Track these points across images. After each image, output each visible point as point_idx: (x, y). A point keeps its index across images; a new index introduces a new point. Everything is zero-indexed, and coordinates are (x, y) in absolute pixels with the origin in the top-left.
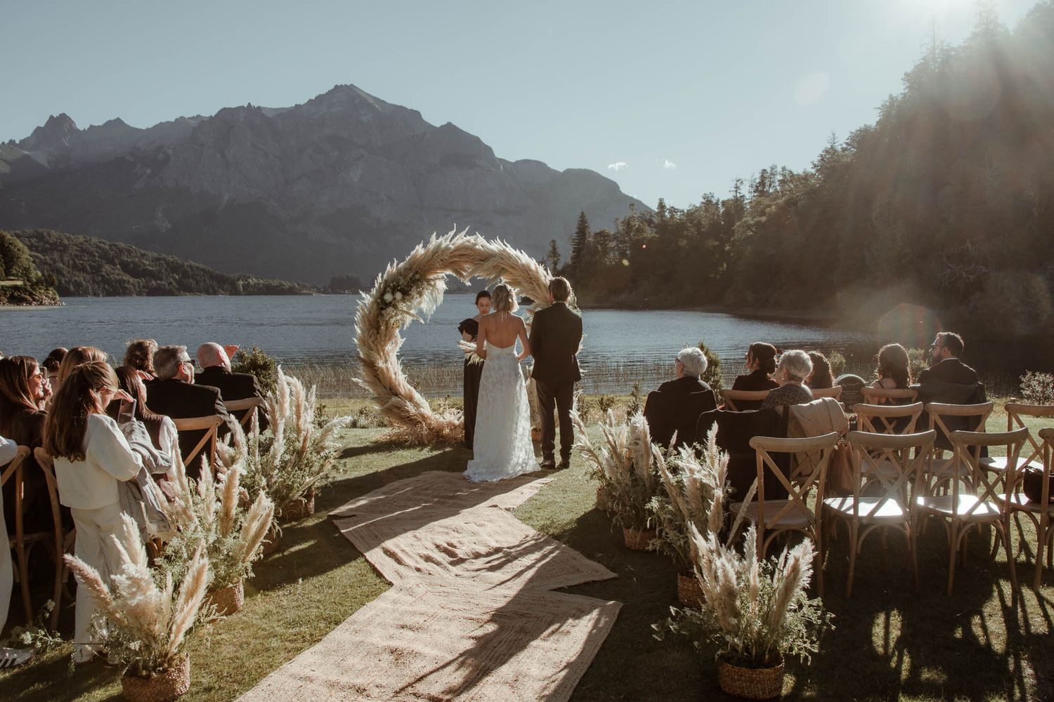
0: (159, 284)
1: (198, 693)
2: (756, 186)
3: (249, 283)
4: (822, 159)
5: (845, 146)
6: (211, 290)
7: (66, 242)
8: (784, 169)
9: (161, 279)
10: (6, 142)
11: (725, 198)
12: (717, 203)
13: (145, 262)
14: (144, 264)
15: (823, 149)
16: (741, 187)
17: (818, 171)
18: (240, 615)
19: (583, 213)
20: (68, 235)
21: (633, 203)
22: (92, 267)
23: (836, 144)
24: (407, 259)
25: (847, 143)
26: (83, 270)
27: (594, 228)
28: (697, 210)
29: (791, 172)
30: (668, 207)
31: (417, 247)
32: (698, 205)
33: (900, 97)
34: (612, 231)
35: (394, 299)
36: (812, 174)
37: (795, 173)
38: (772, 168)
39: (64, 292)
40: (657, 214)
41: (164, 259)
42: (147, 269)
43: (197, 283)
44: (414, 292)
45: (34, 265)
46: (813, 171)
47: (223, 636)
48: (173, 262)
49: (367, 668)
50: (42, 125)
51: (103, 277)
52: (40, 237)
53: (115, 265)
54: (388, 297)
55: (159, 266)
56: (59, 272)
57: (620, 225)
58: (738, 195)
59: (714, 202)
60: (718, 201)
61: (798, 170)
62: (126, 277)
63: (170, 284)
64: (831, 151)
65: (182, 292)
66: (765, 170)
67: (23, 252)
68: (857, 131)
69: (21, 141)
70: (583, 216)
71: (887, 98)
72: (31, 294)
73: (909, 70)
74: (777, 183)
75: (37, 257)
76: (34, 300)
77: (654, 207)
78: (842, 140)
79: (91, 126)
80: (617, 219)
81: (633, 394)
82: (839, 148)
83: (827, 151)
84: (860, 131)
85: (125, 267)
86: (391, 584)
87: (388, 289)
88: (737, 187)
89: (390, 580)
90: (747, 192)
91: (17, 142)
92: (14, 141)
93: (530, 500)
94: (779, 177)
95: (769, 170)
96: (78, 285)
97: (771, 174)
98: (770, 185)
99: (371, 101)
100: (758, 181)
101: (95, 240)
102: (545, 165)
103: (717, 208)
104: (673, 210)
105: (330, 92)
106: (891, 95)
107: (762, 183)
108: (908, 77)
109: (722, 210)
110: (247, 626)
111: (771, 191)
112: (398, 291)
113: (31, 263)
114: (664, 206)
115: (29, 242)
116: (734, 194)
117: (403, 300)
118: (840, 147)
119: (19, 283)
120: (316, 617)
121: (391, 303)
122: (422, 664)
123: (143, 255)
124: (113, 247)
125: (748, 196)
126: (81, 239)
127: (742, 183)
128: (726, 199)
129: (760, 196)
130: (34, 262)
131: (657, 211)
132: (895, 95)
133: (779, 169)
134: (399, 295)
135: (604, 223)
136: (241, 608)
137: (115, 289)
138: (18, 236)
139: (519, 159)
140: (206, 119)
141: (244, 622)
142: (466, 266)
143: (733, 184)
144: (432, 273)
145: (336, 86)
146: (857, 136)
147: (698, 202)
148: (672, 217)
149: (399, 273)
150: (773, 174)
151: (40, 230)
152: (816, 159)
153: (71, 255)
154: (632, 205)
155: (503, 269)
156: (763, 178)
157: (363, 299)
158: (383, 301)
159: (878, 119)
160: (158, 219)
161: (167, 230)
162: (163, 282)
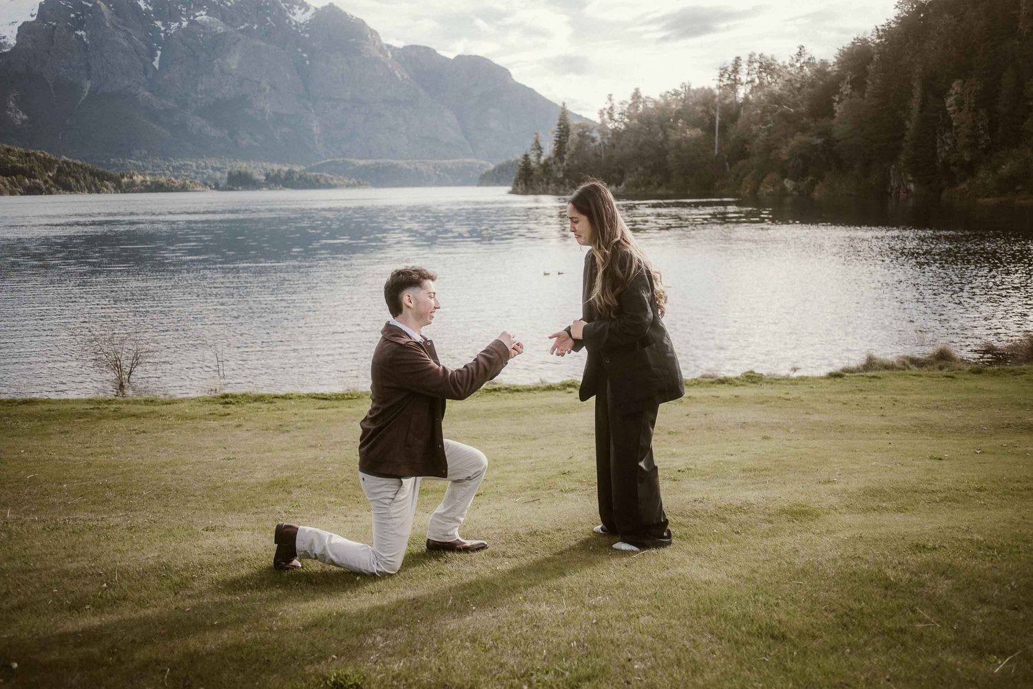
0: (33, 183)
3: (134, 180)
6: (93, 189)
9: (35, 177)
13: (12, 158)
14: (11, 160)
40: (633, 104)
41: (34, 154)
42: (16, 166)
48: (45, 158)
55: (30, 162)
63: (45, 182)
65: (61, 191)
74: (754, 72)
94: (757, 65)
98: (748, 73)
100: (731, 69)
107: (735, 71)
111: (749, 79)
148: (645, 107)
156: (736, 65)
160: (11, 110)
161: (23, 122)
162: (37, 181)
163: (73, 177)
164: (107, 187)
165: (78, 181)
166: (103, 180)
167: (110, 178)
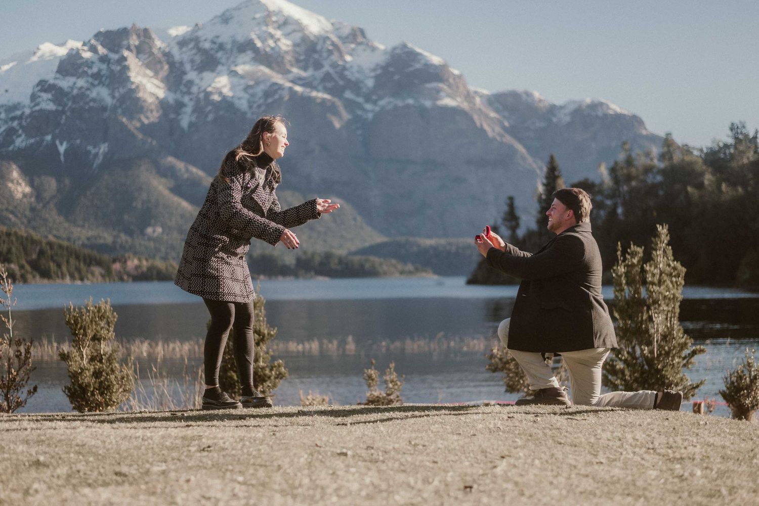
48: (27, 237)
65: (37, 278)
160: (12, 181)
161: (25, 195)
162: (12, 266)
163: (54, 261)
164: (93, 274)
165: (59, 266)
166: (89, 265)
167: (99, 263)
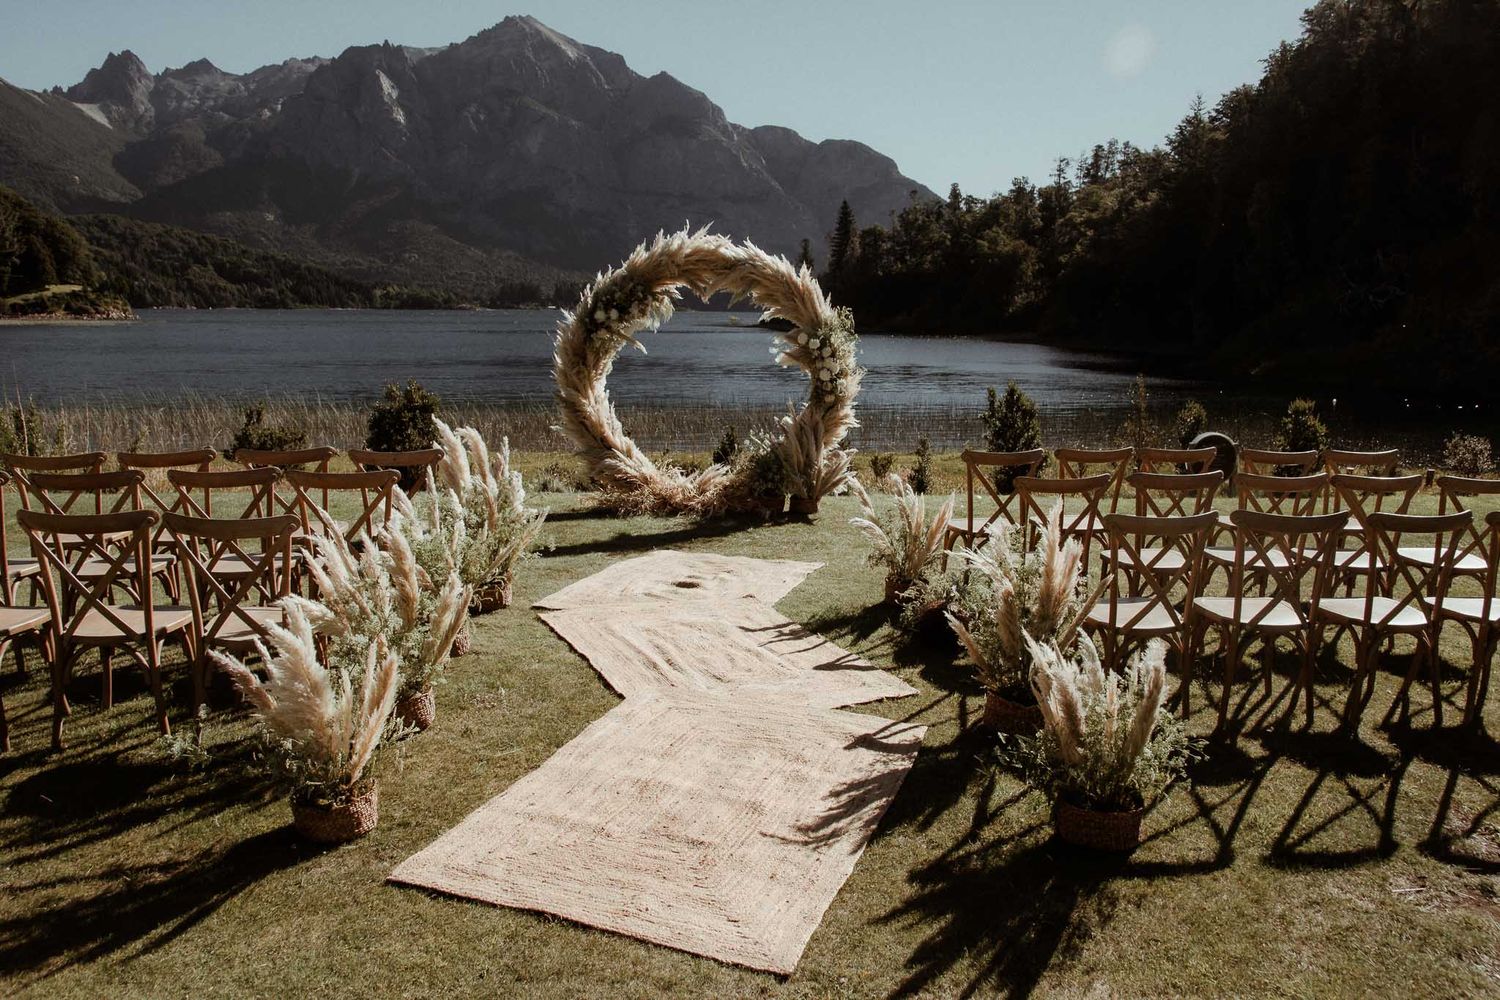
0: (267, 293)
1: (390, 829)
2: (1087, 169)
3: (388, 292)
4: (1181, 133)
5: (1214, 114)
6: (336, 300)
7: (138, 232)
8: (1127, 145)
9: (269, 286)
10: (50, 89)
11: (1044, 184)
12: (1032, 192)
13: (247, 261)
14: (245, 264)
15: (1184, 118)
16: (1067, 170)
17: (1174, 149)
18: (431, 733)
19: (845, 202)
20: (140, 223)
21: (915, 190)
22: (174, 269)
23: (1202, 112)
24: (625, 265)
25: (1217, 111)
26: (164, 272)
27: (861, 223)
28: (1005, 199)
29: (1137, 150)
30: (964, 196)
31: (638, 248)
32: (1006, 193)
33: (1296, 45)
34: (886, 229)
35: (609, 318)
36: (1166, 154)
37: (1143, 151)
38: (1111, 144)
39: (137, 302)
40: (949, 205)
41: (273, 258)
42: (250, 272)
43: (319, 292)
44: (634, 310)
45: (96, 264)
46: (1168, 149)
47: (414, 759)
48: (285, 262)
49: (602, 803)
50: (99, 66)
51: (189, 281)
52: (103, 226)
53: (205, 265)
54: (600, 315)
55: (267, 267)
56: (129, 273)
57: (896, 219)
58: (1062, 181)
59: (1029, 189)
60: (1034, 187)
61: (1146, 147)
62: (222, 283)
63: (281, 292)
64: (1194, 122)
65: (297, 303)
66: (1100, 147)
67: (80, 245)
68: (1233, 92)
69: (70, 89)
70: (845, 206)
71: (1277, 46)
72: (93, 303)
73: (1311, 7)
74: (1116, 166)
75: (100, 253)
76: (98, 312)
77: (945, 195)
78: (1211, 106)
79: (167, 69)
80: (893, 212)
81: (918, 453)
82: (1206, 118)
83: (1189, 122)
84: (1237, 93)
85: (220, 269)
86: (621, 697)
87: (600, 304)
88: (1061, 170)
89: (620, 691)
90: (1074, 178)
91: (65, 90)
92: (60, 89)
93: (794, 591)
94: (1120, 157)
95: (1106, 147)
96: (155, 291)
97: (1109, 152)
98: (1107, 167)
99: (555, 39)
100: (1090, 161)
101: (177, 231)
102: (795, 134)
103: (1032, 200)
104: (970, 200)
105: (498, 26)
106: (1283, 42)
107: (1096, 165)
108: (1311, 16)
109: (1038, 202)
110: (441, 746)
111: (1108, 175)
112: (614, 307)
113: (92, 262)
114: (959, 194)
115: (88, 231)
116: (1056, 179)
117: (621, 320)
118: (1207, 116)
119: (77, 288)
120: (531, 737)
121: (603, 323)
122: (673, 800)
123: (244, 252)
124: (203, 241)
125: (1075, 182)
126: (159, 228)
127: (1068, 163)
128: (1044, 186)
129: (1092, 183)
130: (95, 260)
131: (948, 201)
132: (1288, 41)
133: (1120, 146)
134: (614, 314)
135: (877, 217)
136: (432, 725)
137: (207, 300)
138: (72, 223)
139: (760, 125)
140: (325, 63)
141: (438, 742)
142: (706, 275)
143: (1055, 166)
144: (659, 285)
145: (507, 17)
146: (1231, 100)
147: (1005, 189)
148: (969, 210)
149: (614, 282)
150: (1112, 152)
151: (103, 216)
152: (1173, 132)
153: (145, 250)
154: (914, 192)
155: (755, 280)
156: (1097, 157)
157: (565, 318)
158: (593, 320)
159: (1263, 76)
162: (271, 290)
163: (314, 286)
164: (353, 300)
166: (350, 291)
167: (359, 289)
